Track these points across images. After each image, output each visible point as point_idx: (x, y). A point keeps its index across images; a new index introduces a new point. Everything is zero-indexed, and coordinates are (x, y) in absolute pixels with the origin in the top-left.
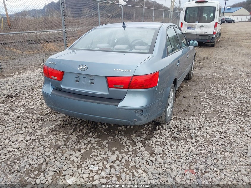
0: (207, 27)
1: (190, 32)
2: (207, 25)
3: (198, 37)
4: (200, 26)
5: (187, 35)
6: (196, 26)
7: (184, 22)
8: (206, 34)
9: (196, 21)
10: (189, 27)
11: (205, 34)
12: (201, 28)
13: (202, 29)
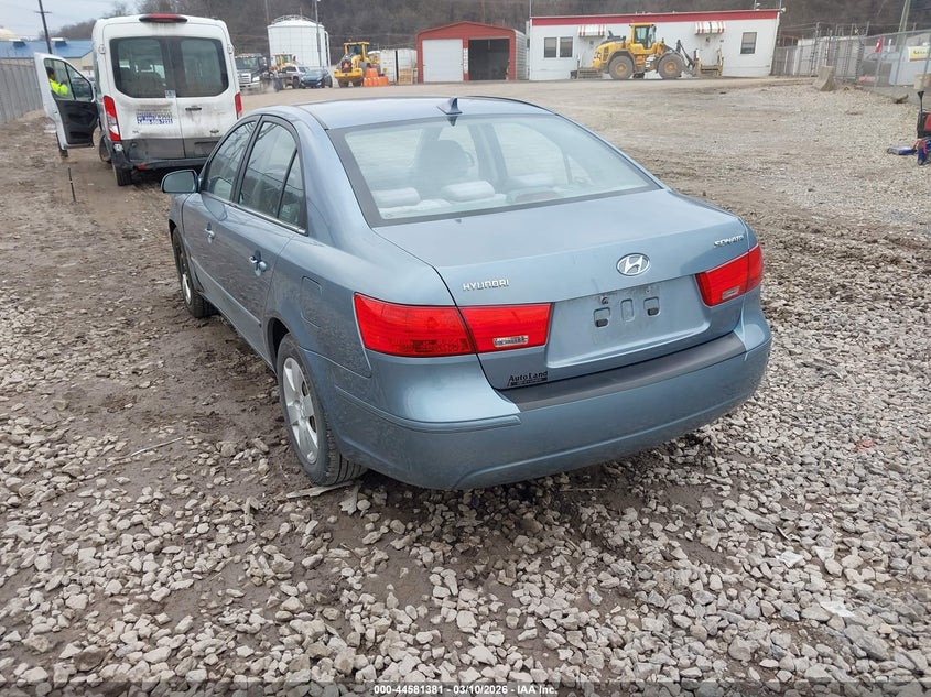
0: (210, 111)
1: (153, 132)
2: (209, 106)
3: (190, 149)
4: (189, 110)
5: (146, 145)
6: (174, 110)
7: (116, 95)
8: (217, 134)
9: (167, 92)
10: (145, 115)
11: (213, 135)
12: (191, 116)
13: (196, 119)
